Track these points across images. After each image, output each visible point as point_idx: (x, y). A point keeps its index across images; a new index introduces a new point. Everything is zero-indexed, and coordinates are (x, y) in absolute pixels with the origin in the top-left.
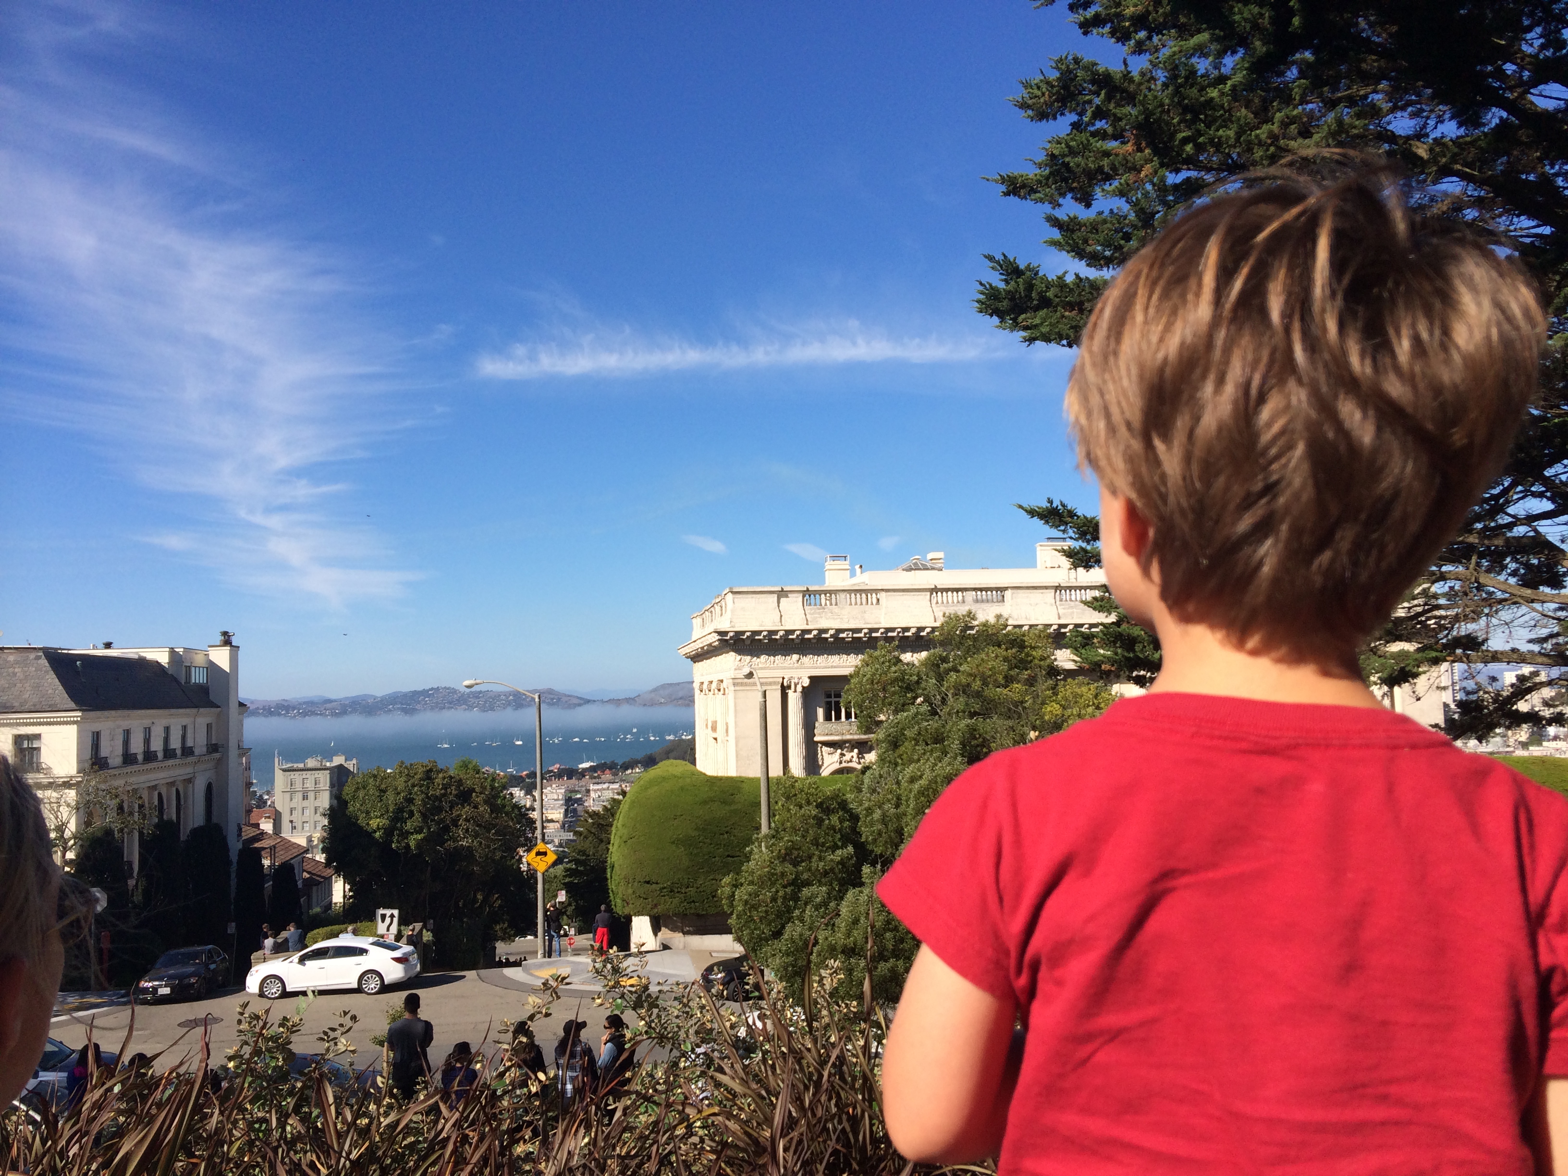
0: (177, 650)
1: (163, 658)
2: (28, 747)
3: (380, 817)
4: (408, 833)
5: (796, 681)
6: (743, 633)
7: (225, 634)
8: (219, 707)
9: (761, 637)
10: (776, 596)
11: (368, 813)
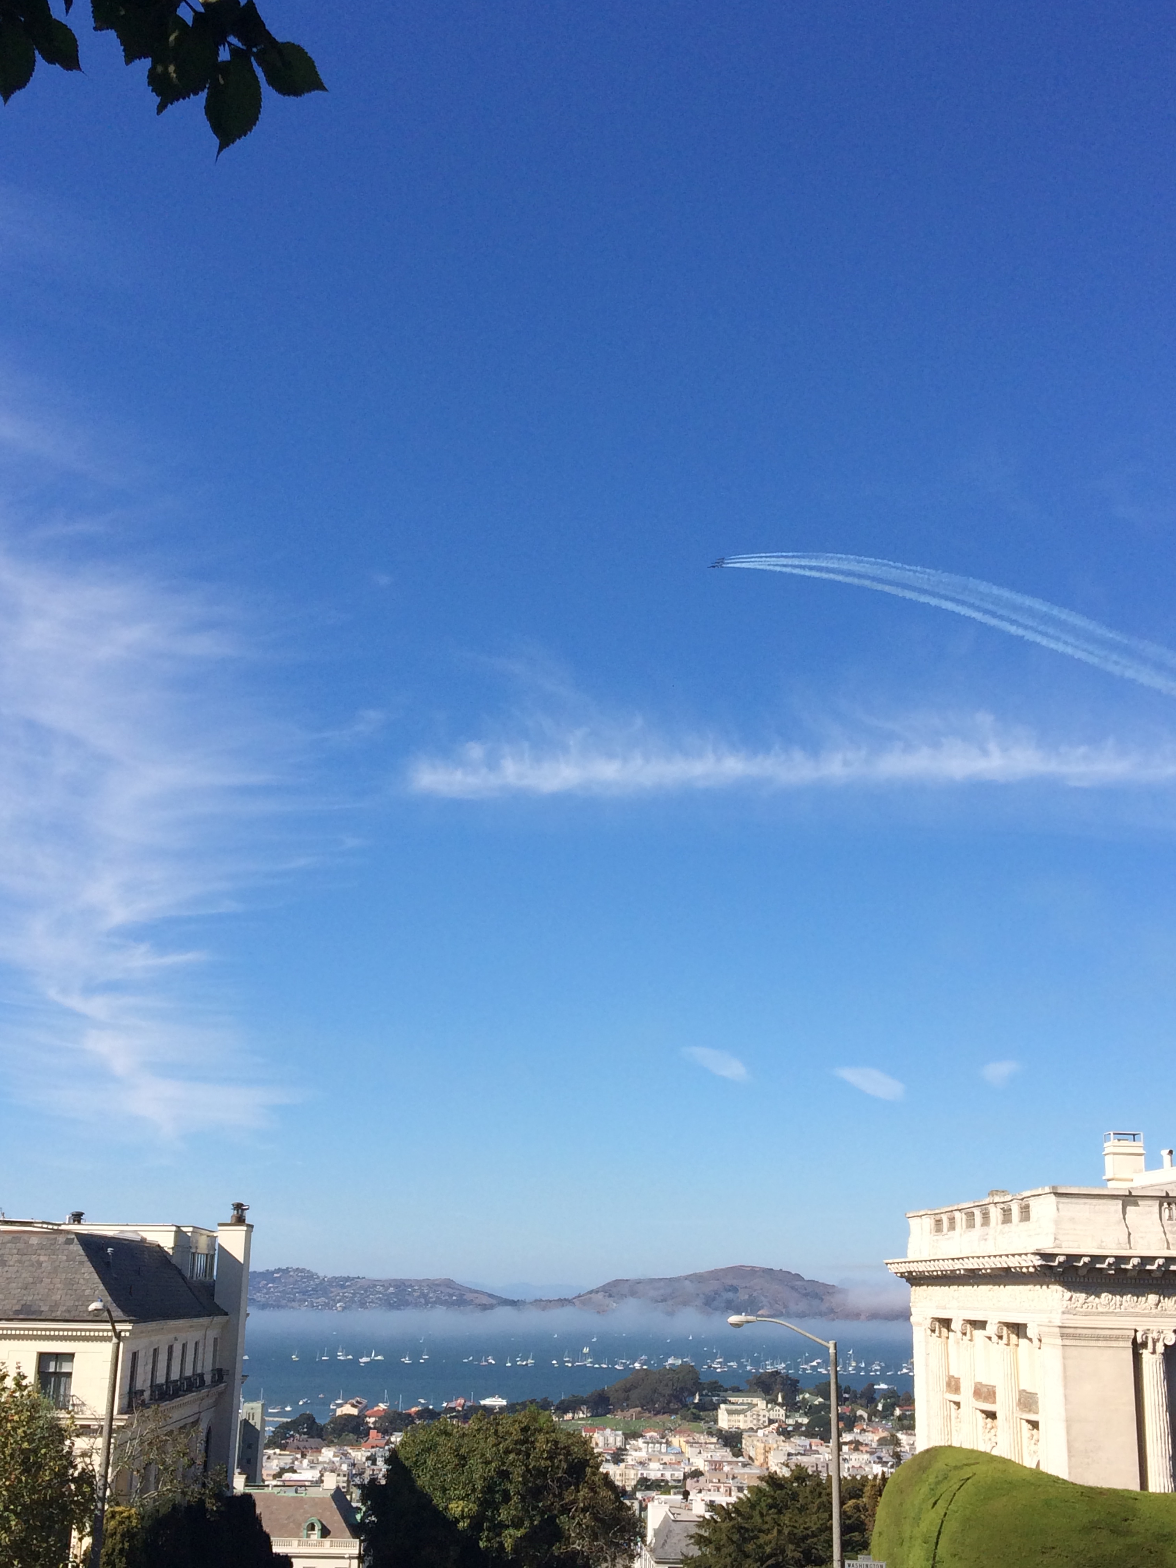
0: (184, 1229)
1: (166, 1241)
2: (55, 1373)
3: (463, 1499)
4: (503, 1526)
5: (1155, 1335)
6: (1079, 1257)
7: (239, 1207)
8: (226, 1314)
9: (1105, 1266)
10: (1120, 1202)
11: (444, 1490)
